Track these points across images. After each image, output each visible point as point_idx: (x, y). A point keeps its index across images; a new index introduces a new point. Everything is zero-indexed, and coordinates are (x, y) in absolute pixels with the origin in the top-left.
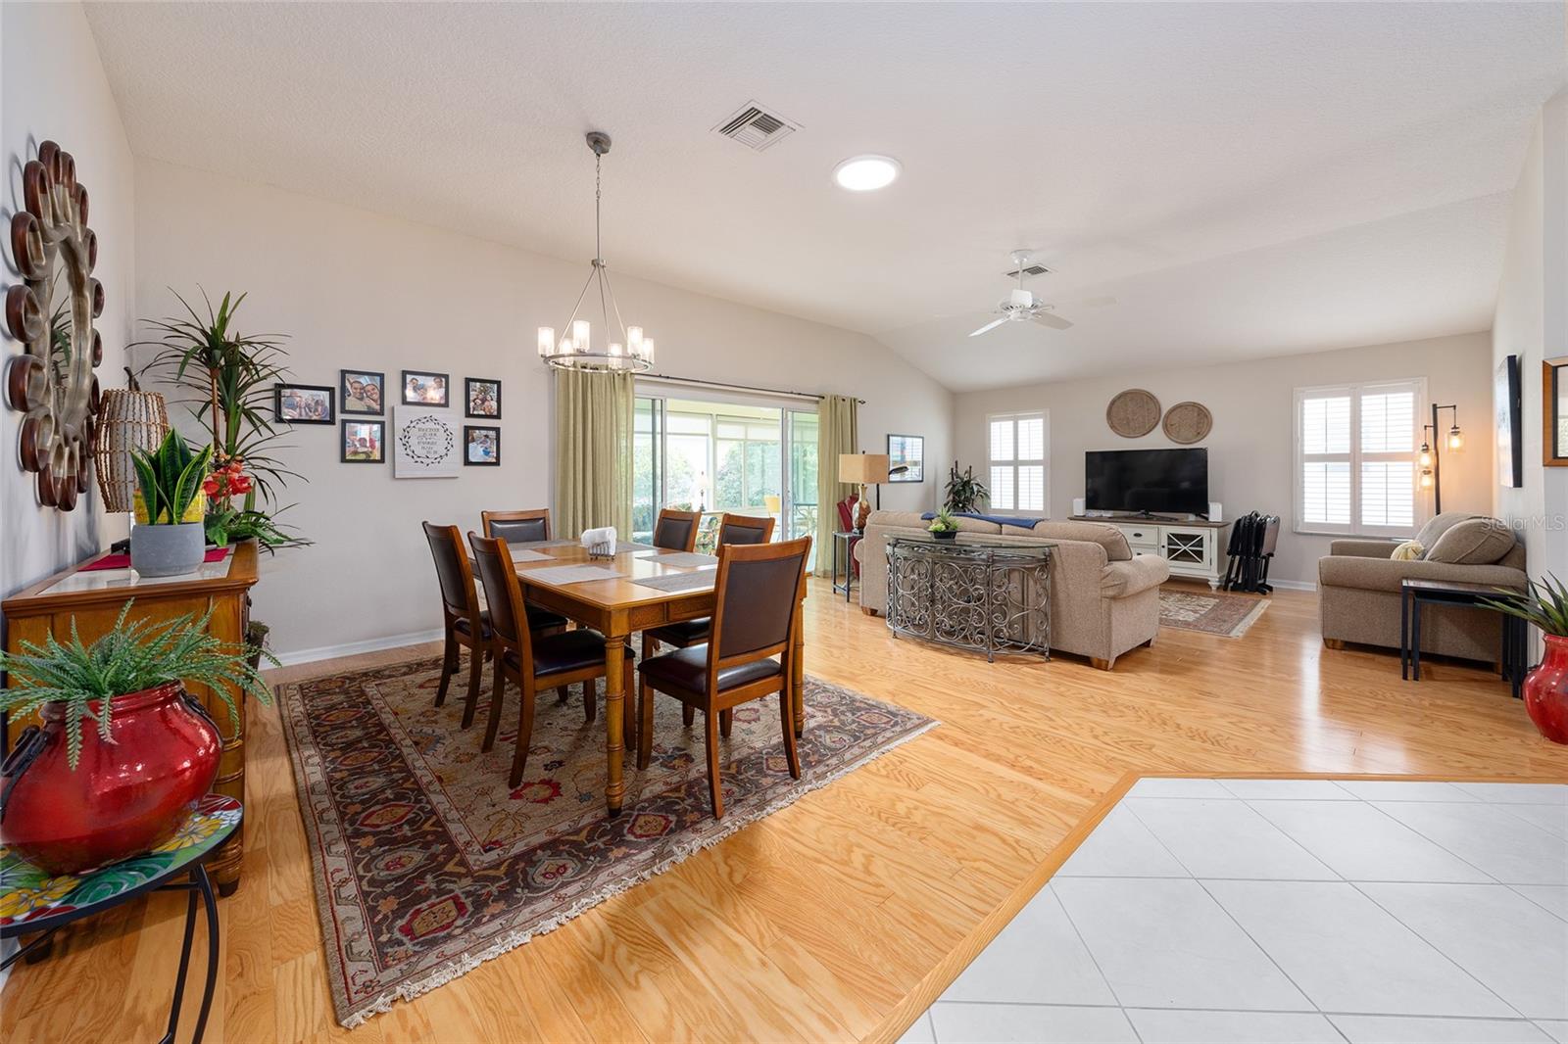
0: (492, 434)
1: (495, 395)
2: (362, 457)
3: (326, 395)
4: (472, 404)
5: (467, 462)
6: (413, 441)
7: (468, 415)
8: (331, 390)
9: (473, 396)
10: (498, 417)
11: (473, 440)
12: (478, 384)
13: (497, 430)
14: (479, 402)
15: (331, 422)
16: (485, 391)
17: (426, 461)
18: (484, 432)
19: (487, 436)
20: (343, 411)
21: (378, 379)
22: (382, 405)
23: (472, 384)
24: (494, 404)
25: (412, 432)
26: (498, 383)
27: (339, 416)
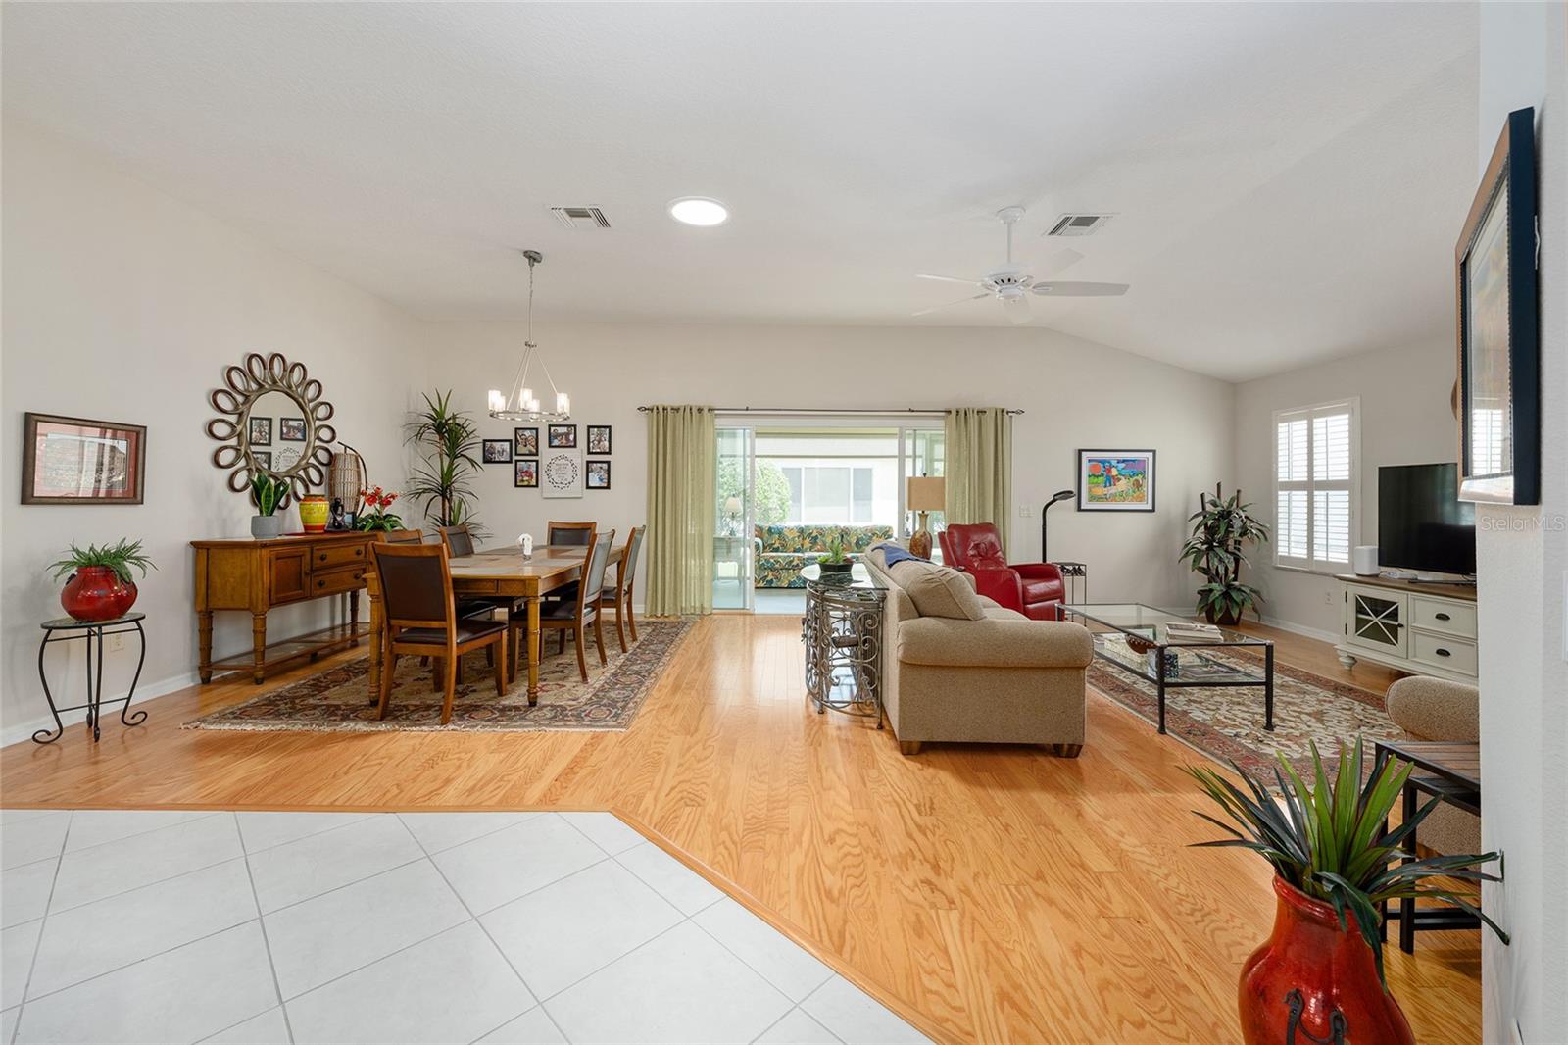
0: (605, 466)
1: (607, 437)
2: (526, 483)
3: (507, 444)
4: (591, 445)
5: (588, 487)
6: (553, 473)
7: (589, 453)
8: (510, 441)
9: (592, 438)
10: (609, 453)
11: (592, 471)
12: (596, 430)
13: (608, 462)
14: (596, 442)
15: (510, 462)
16: (600, 435)
17: (561, 486)
18: (599, 465)
19: (601, 468)
20: (517, 454)
21: (534, 432)
22: (537, 451)
23: (591, 430)
24: (606, 443)
25: (553, 466)
26: (609, 427)
27: (515, 458)
